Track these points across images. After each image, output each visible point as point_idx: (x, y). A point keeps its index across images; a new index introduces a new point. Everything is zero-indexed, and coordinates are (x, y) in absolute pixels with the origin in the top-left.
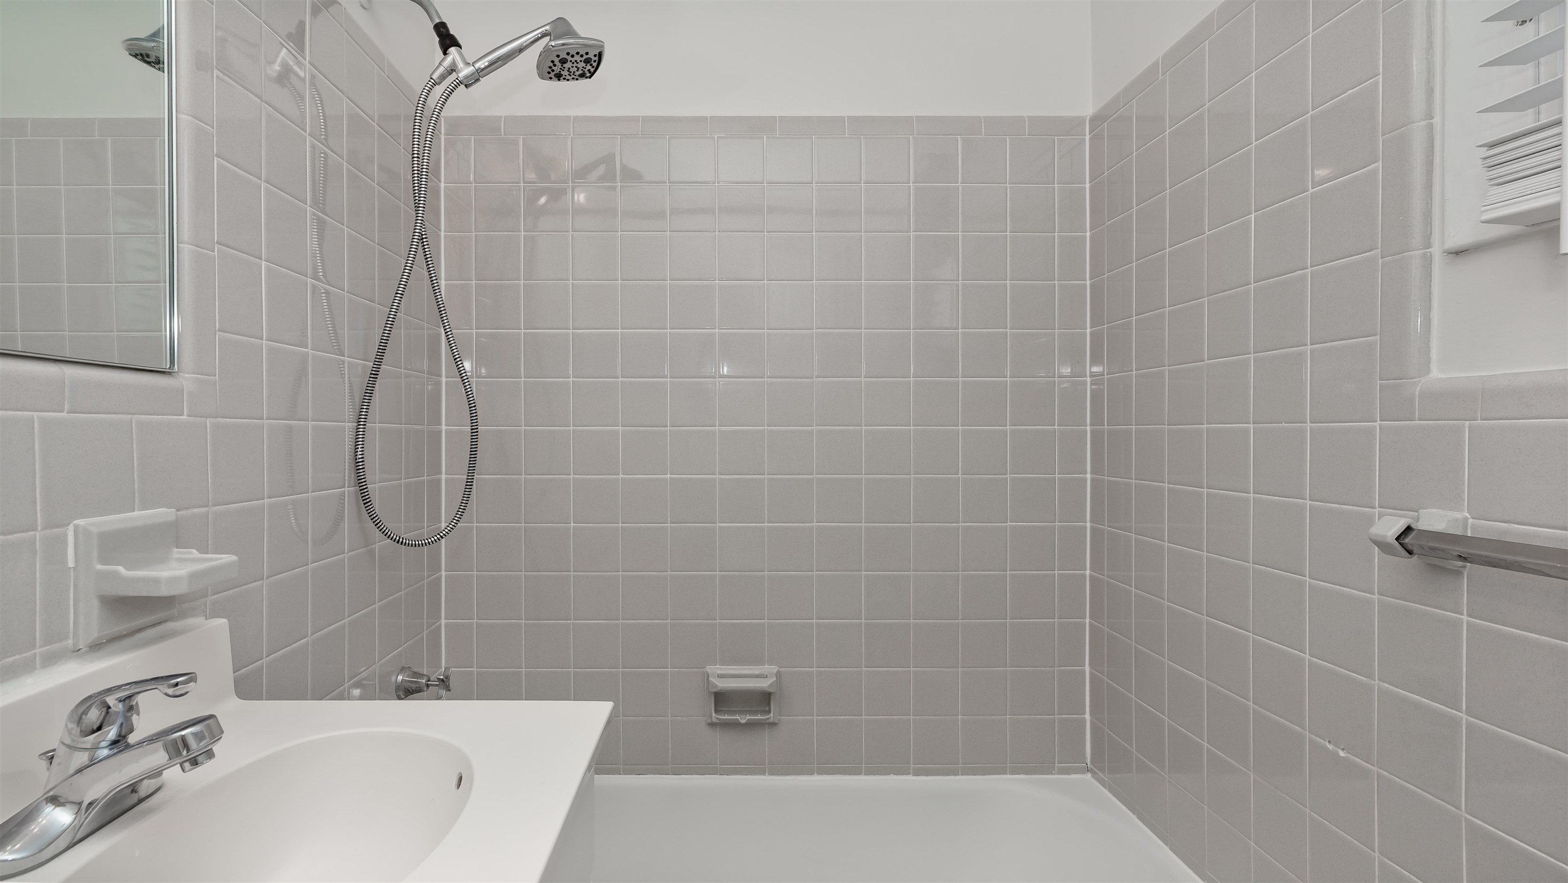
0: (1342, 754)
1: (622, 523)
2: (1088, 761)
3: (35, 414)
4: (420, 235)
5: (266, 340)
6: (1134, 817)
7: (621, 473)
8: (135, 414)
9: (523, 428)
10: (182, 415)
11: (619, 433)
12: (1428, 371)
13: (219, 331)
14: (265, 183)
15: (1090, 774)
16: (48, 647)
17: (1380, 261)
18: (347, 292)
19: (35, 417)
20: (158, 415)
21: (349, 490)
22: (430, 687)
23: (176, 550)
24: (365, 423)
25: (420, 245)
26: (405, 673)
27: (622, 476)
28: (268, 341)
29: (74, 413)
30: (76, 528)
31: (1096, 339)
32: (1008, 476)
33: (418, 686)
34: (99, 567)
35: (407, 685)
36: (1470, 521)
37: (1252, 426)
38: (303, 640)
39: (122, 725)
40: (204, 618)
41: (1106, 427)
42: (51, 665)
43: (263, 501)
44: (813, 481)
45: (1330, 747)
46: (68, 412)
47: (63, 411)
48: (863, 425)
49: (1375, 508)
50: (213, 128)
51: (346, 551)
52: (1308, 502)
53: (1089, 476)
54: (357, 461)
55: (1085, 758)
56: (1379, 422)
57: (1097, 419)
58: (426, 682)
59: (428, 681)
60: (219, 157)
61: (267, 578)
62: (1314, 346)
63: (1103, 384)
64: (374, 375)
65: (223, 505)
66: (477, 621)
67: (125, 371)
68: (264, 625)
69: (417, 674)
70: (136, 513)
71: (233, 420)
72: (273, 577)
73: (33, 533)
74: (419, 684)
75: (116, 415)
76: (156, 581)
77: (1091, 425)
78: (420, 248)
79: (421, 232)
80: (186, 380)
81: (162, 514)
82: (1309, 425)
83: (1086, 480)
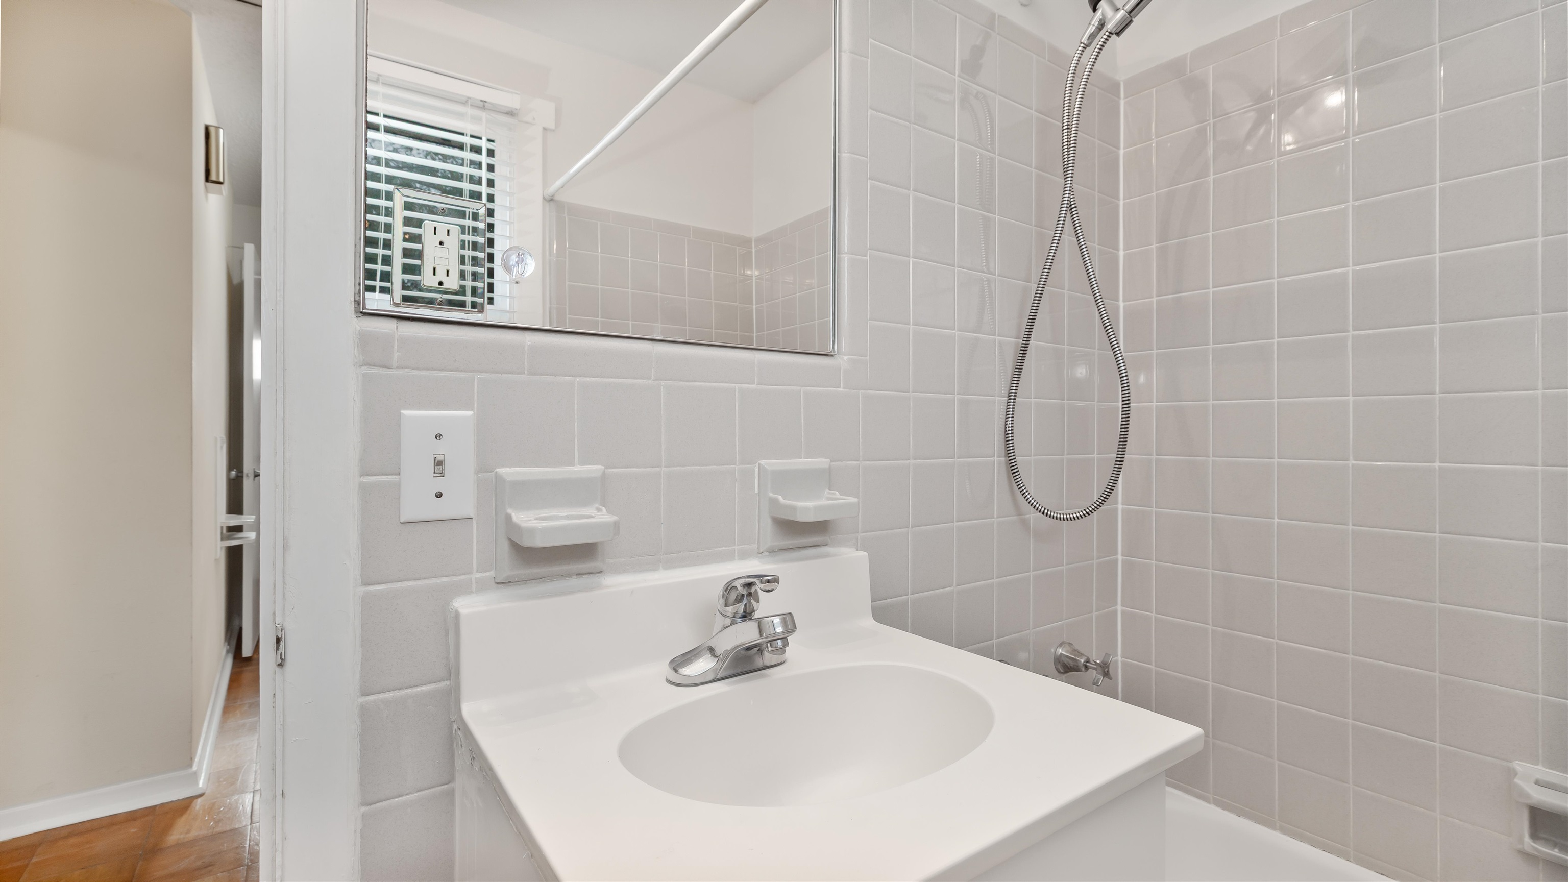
3: (737, 386)
4: (1069, 202)
5: (913, 325)
7: (1351, 458)
8: (803, 386)
9: (1211, 402)
10: (839, 387)
13: (870, 320)
14: (913, 192)
16: (743, 546)
18: (999, 275)
19: (737, 387)
20: (820, 387)
21: (999, 460)
22: (1090, 669)
23: (828, 491)
24: (1015, 397)
25: (1069, 212)
26: (1063, 647)
27: (1354, 462)
28: (915, 325)
29: (761, 385)
30: (759, 464)
33: (1075, 664)
34: (771, 495)
35: (1066, 661)
38: (948, 588)
39: (746, 605)
40: (855, 550)
42: (744, 559)
43: (908, 461)
46: (757, 385)
47: (753, 384)
50: (867, 158)
51: (995, 516)
54: (1007, 433)
58: (1084, 662)
59: (1087, 662)
60: (872, 180)
61: (912, 527)
64: (1024, 351)
65: (872, 461)
66: (1156, 615)
67: (798, 354)
68: (909, 568)
69: (1076, 652)
70: (803, 460)
71: (882, 392)
72: (918, 528)
73: (734, 466)
74: (1077, 663)
75: (789, 387)
76: (794, 509)
78: (1069, 215)
79: (1069, 199)
80: (843, 361)
81: (821, 462)
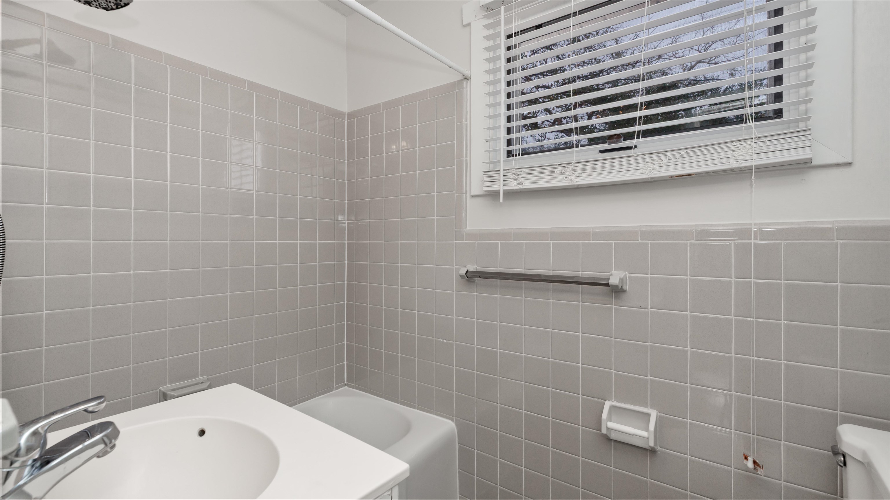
0: (445, 341)
1: (92, 306)
2: (346, 381)
6: (369, 394)
11: (90, 245)
12: (466, 228)
15: (346, 386)
17: (455, 195)
27: (93, 274)
31: (350, 206)
32: (317, 263)
36: (477, 268)
37: (417, 242)
41: (355, 242)
44: (228, 271)
45: (442, 340)
48: (254, 240)
49: (454, 266)
52: (435, 266)
53: (346, 262)
55: (344, 380)
56: (455, 241)
57: (350, 238)
62: (437, 217)
63: (354, 224)
77: (347, 241)
82: (435, 242)
83: (345, 264)
